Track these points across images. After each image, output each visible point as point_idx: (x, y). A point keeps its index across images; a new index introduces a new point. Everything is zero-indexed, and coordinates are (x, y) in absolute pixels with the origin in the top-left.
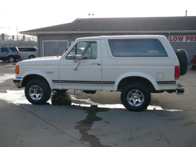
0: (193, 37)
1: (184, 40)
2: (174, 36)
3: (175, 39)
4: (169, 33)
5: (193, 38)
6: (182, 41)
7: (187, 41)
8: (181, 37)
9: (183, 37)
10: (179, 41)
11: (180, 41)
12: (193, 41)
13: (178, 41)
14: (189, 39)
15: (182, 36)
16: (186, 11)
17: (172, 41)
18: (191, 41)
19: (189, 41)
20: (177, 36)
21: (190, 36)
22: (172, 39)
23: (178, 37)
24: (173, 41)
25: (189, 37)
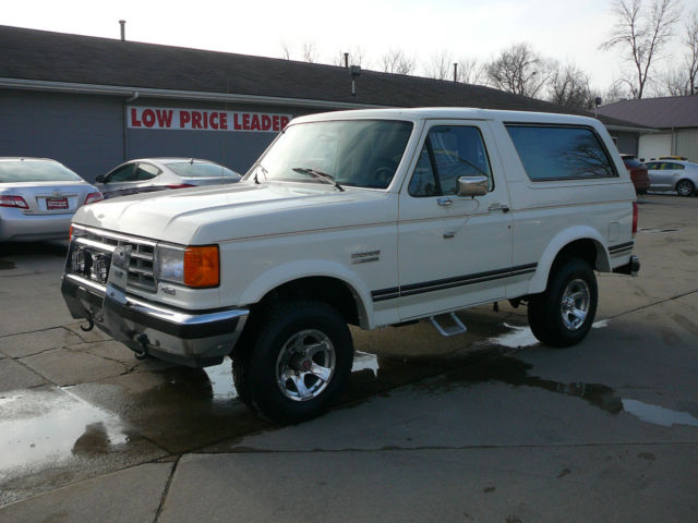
0: (199, 115)
1: (175, 124)
2: (146, 108)
3: (149, 118)
4: (137, 94)
5: (200, 118)
6: (168, 125)
7: (182, 126)
8: (164, 112)
9: (171, 112)
10: (161, 125)
11: (165, 127)
12: (200, 126)
13: (156, 126)
14: (187, 121)
15: (168, 110)
16: (122, 23)
17: (138, 123)
18: (194, 126)
19: (188, 126)
20: (154, 109)
21: (190, 111)
22: (139, 118)
23: (158, 112)
24: (143, 126)
25: (187, 114)
